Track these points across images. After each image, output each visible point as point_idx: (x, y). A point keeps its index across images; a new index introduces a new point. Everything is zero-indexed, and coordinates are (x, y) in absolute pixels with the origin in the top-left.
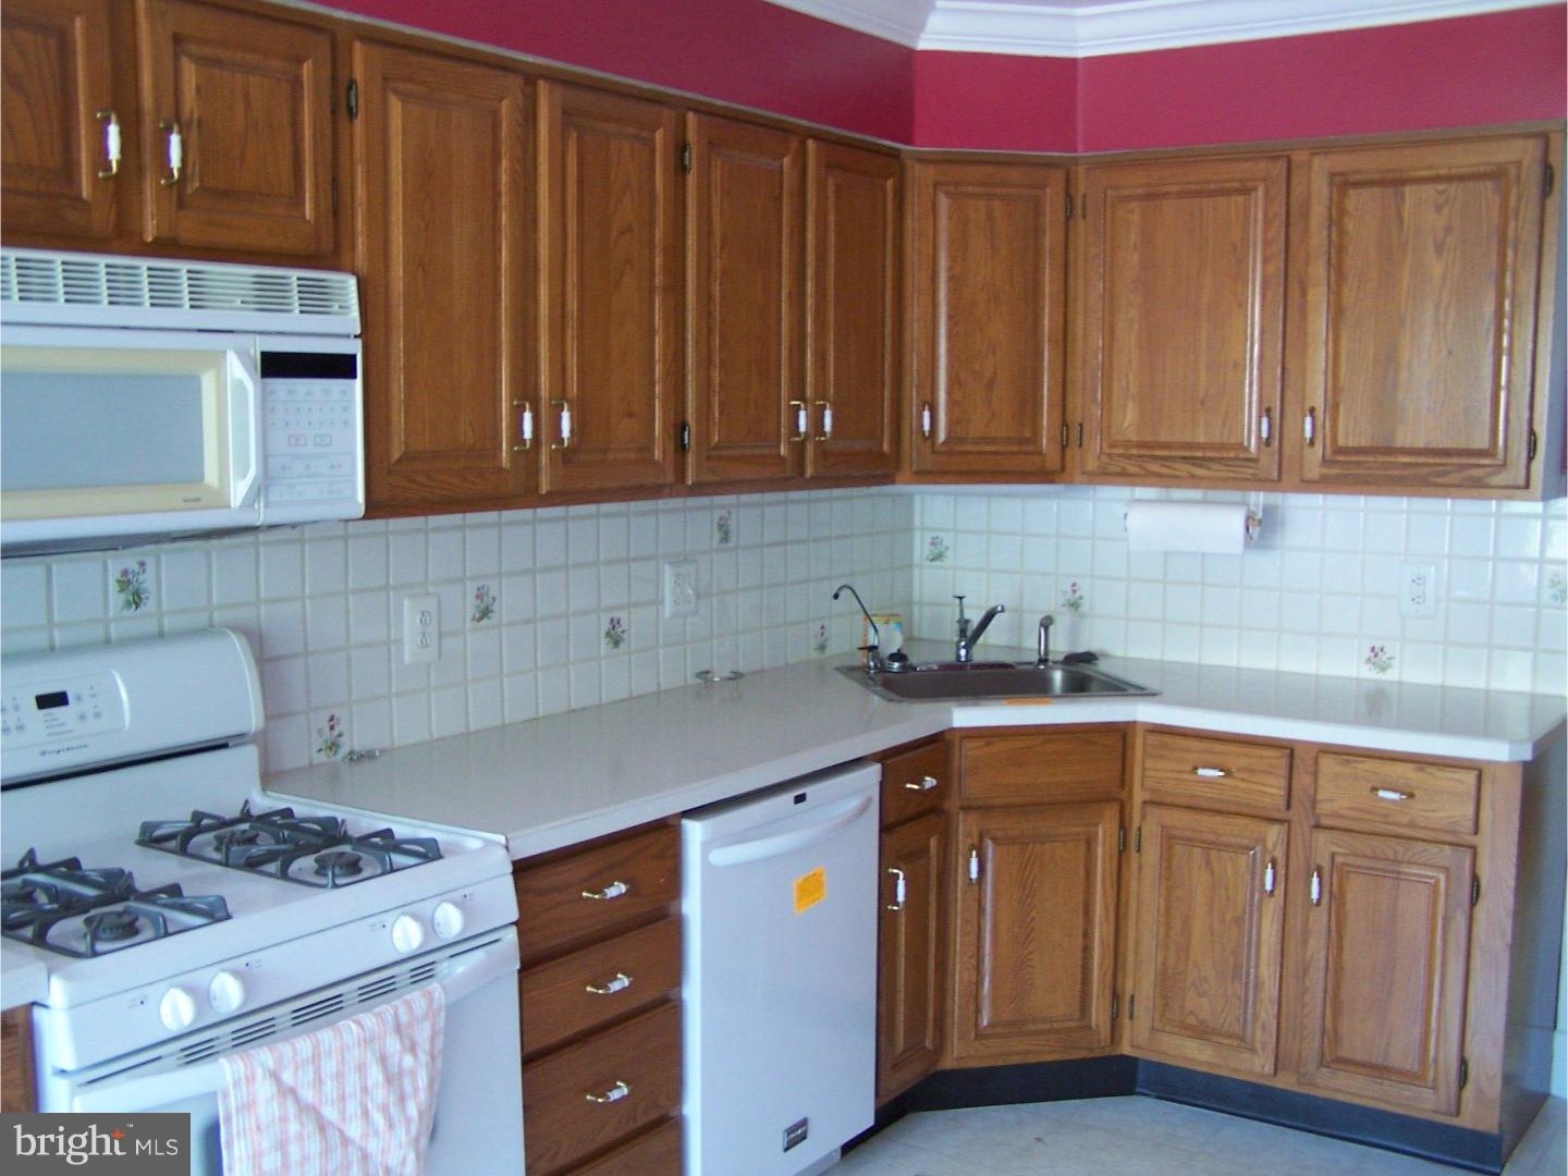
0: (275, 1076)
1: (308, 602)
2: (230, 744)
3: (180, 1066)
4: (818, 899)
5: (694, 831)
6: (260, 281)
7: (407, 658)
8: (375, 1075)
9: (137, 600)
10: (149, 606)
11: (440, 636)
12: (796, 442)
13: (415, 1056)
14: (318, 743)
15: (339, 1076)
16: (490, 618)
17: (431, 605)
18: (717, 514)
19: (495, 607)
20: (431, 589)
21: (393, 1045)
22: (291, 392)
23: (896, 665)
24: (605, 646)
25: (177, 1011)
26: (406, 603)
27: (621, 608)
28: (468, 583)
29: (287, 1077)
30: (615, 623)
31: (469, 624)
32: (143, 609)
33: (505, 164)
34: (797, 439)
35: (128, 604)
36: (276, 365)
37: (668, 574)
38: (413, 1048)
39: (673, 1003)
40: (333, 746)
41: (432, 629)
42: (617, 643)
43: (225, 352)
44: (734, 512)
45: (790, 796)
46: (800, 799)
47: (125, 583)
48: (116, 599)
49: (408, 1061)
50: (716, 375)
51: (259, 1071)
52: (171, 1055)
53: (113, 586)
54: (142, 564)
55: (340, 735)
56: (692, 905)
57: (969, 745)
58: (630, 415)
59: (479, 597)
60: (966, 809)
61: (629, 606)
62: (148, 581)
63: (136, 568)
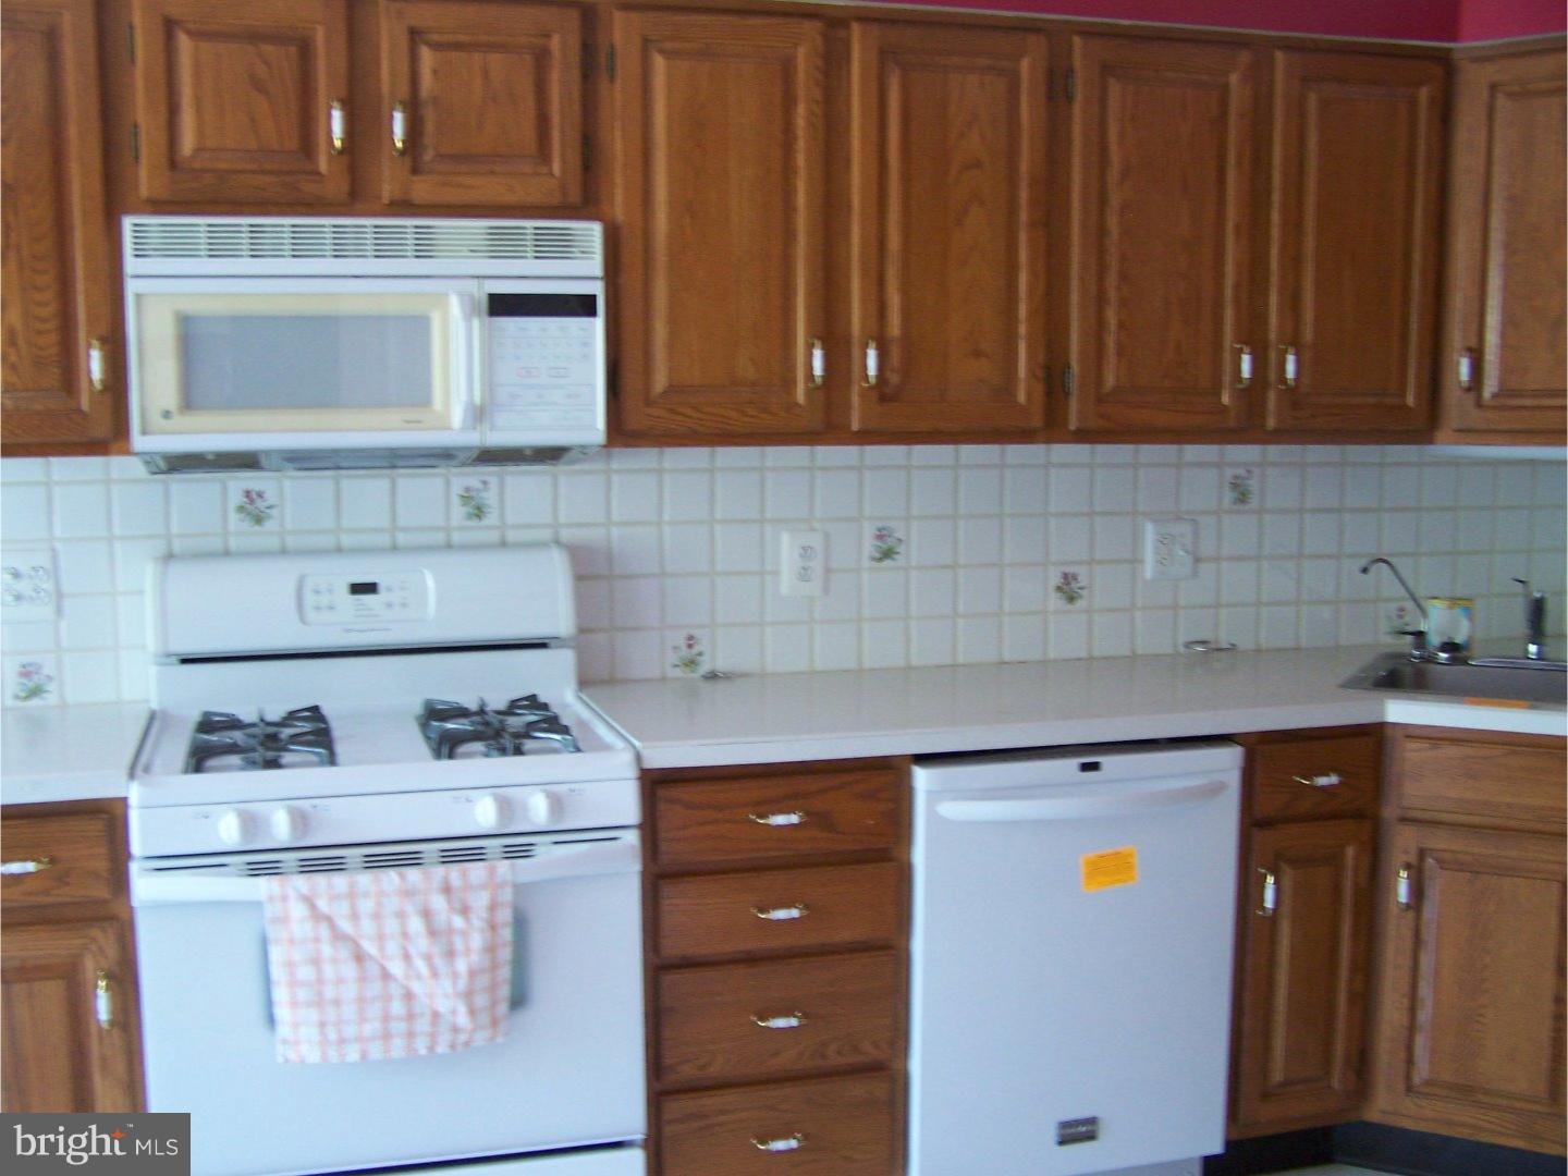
0: (309, 901)
1: (667, 529)
2: (552, 645)
3: (241, 876)
4: (1125, 881)
5: (923, 779)
6: (494, 233)
7: (784, 589)
8: (416, 925)
9: (479, 512)
10: (491, 519)
11: (828, 571)
12: (1242, 390)
13: (467, 920)
14: (672, 658)
15: (377, 916)
16: (893, 559)
17: (816, 541)
18: (1229, 473)
19: (901, 549)
20: (817, 525)
21: (438, 903)
22: (544, 330)
23: (1443, 655)
24: (1055, 601)
25: (228, 832)
26: (785, 538)
27: (1079, 563)
28: (866, 524)
29: (323, 905)
30: (1068, 578)
31: (866, 563)
32: (486, 522)
33: (801, 110)
34: (1241, 386)
35: (469, 516)
36: (503, 305)
37: (1150, 532)
38: (465, 911)
39: (893, 952)
40: (691, 663)
41: (817, 565)
42: (1071, 599)
43: (447, 295)
44: (1257, 471)
45: (1073, 763)
46: (1094, 767)
47: (467, 498)
48: (458, 512)
49: (458, 922)
50: (1112, 317)
51: (292, 894)
52: (236, 865)
53: (456, 501)
54: (485, 483)
55: (700, 654)
56: (919, 856)
57: (1412, 745)
58: (977, 354)
59: (880, 537)
60: (1404, 820)
61: (1091, 562)
62: (490, 498)
63: (480, 486)
